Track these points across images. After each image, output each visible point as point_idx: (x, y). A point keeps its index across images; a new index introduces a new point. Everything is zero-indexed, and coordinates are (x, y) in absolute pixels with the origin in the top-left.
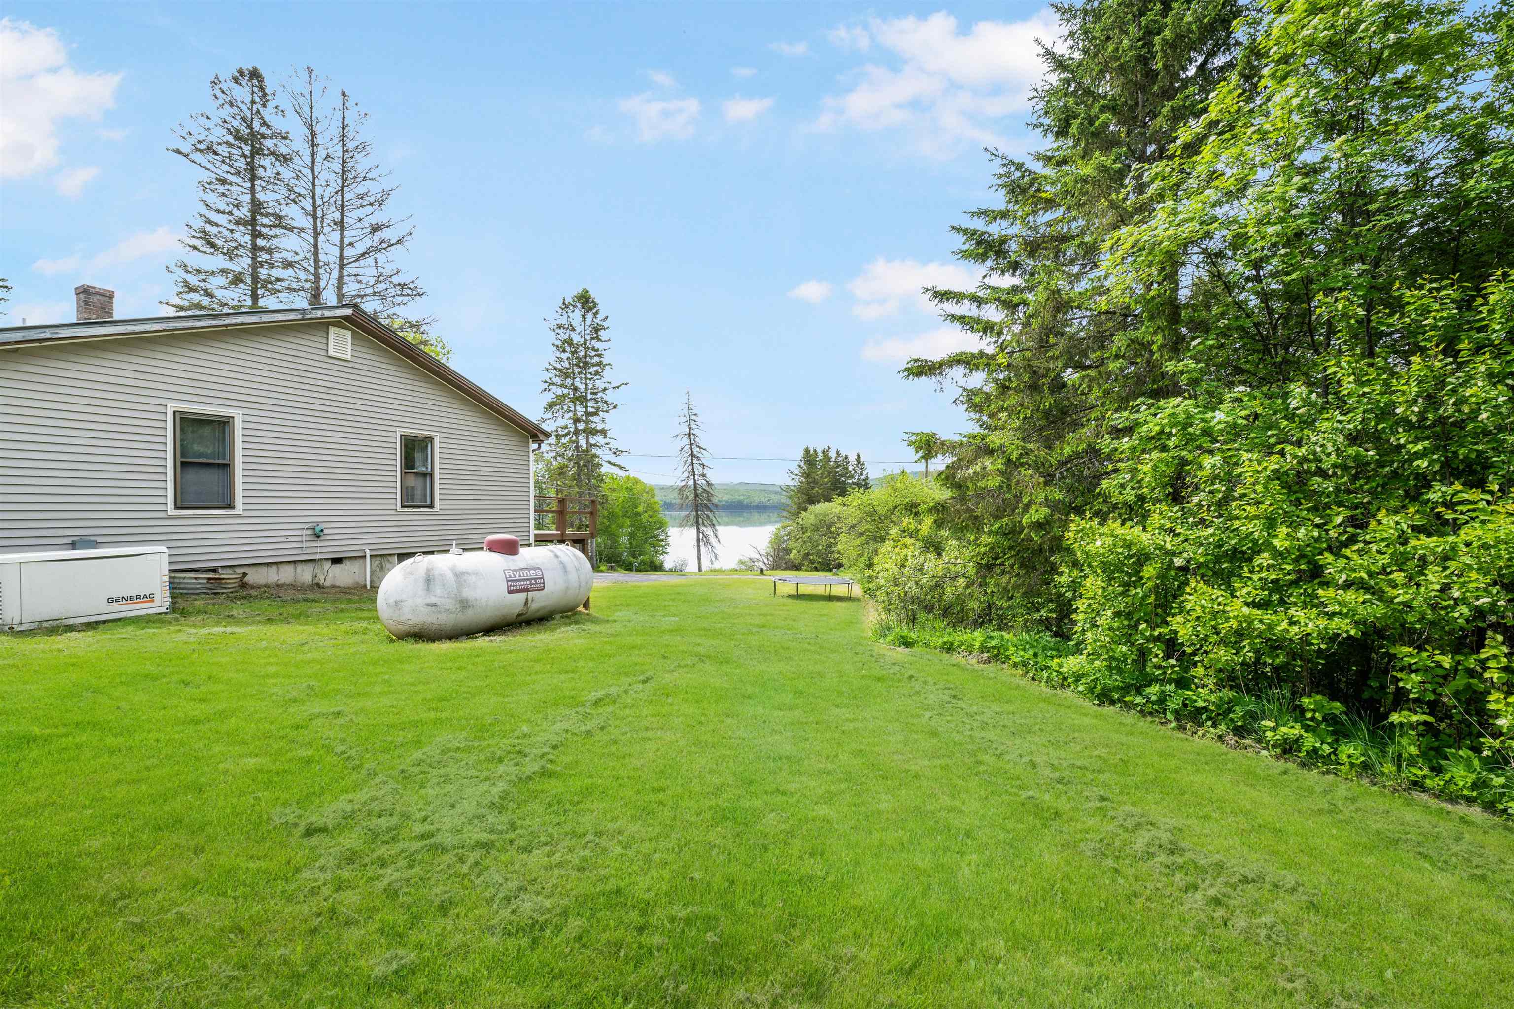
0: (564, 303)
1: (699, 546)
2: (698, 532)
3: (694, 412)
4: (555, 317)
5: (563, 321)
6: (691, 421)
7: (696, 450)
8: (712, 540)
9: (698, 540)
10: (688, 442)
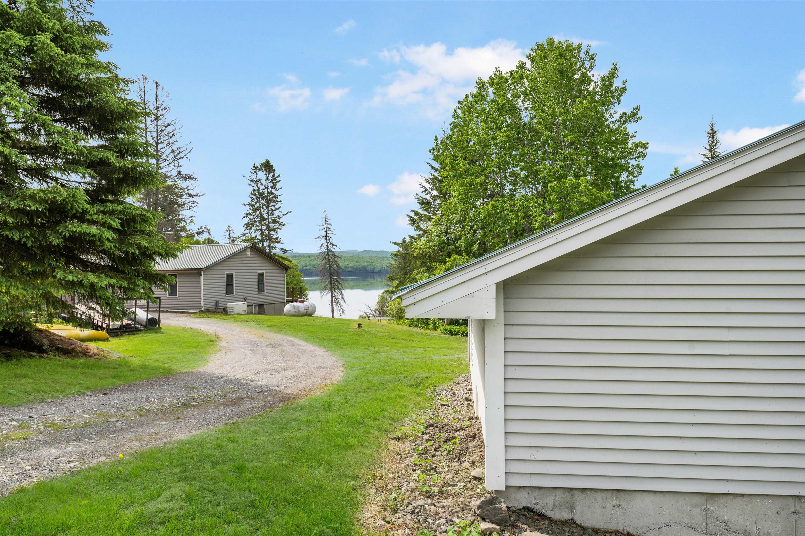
0: (254, 167)
1: (332, 305)
2: (332, 296)
3: (329, 223)
4: (249, 175)
5: (254, 177)
6: (327, 229)
7: (330, 246)
8: (341, 301)
9: (332, 302)
10: (325, 241)
